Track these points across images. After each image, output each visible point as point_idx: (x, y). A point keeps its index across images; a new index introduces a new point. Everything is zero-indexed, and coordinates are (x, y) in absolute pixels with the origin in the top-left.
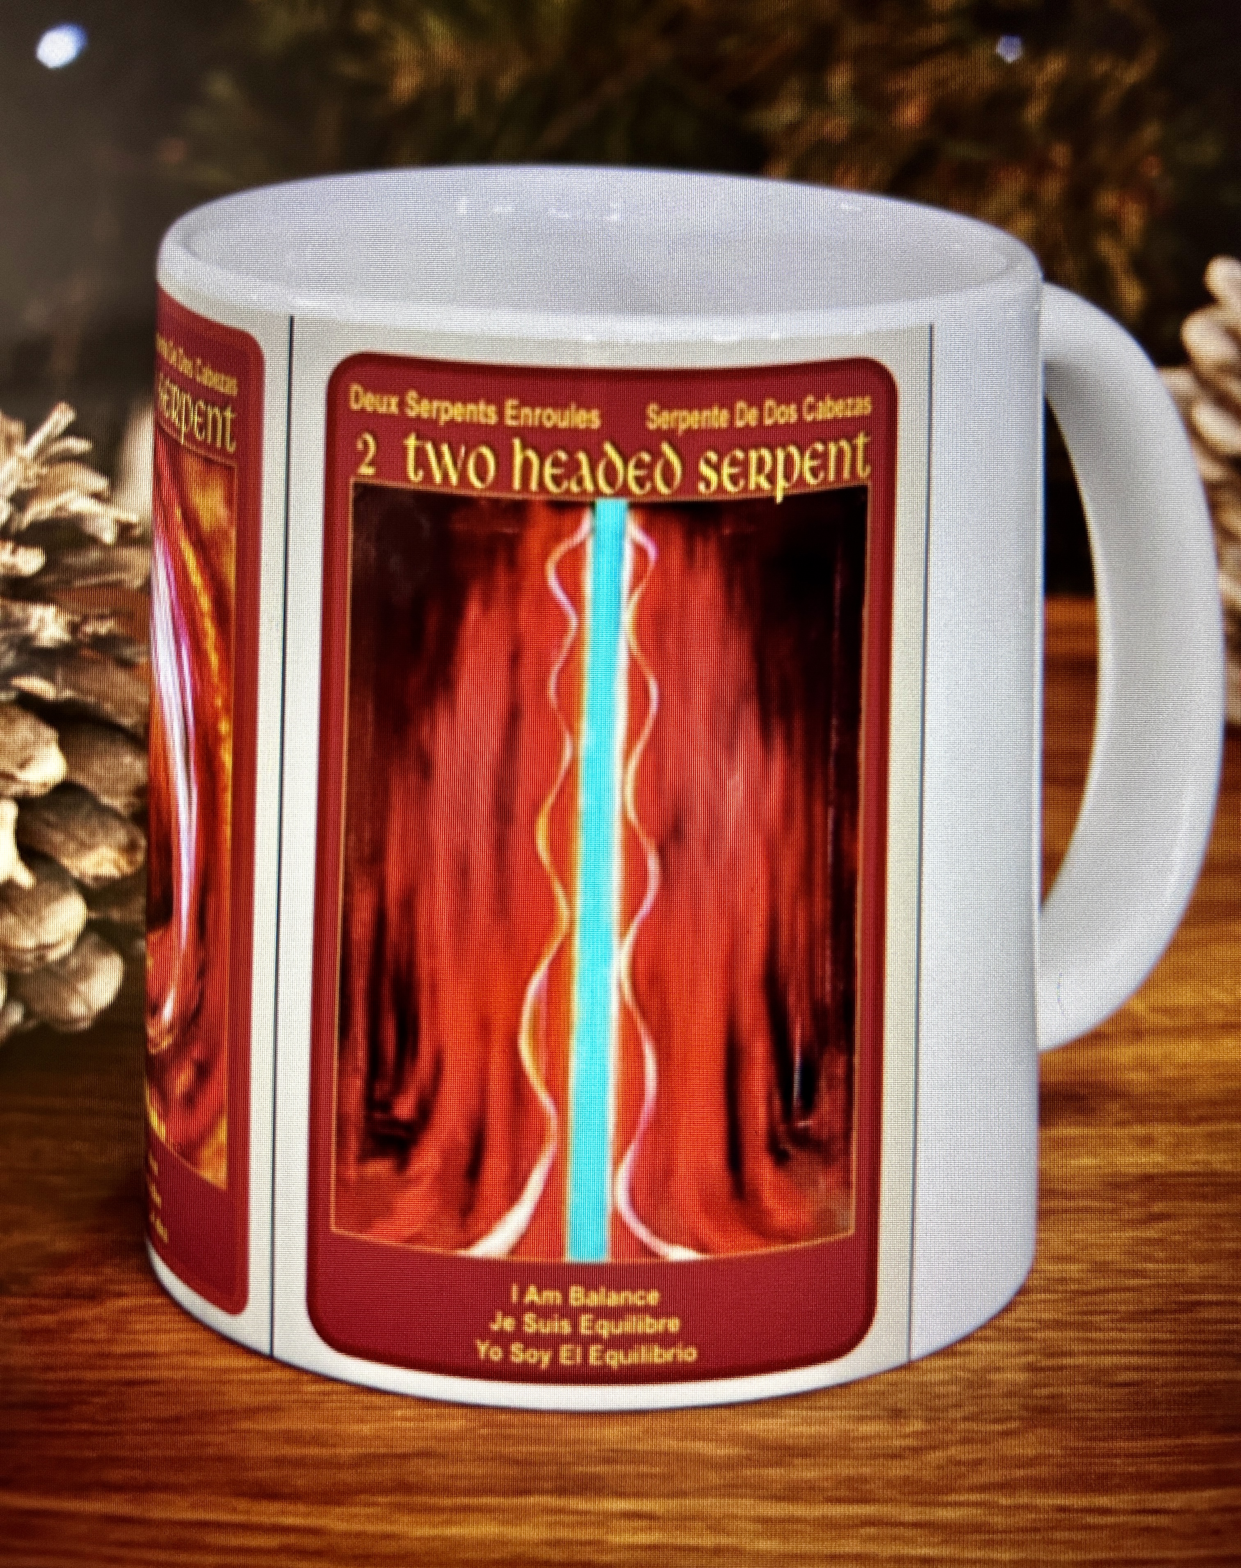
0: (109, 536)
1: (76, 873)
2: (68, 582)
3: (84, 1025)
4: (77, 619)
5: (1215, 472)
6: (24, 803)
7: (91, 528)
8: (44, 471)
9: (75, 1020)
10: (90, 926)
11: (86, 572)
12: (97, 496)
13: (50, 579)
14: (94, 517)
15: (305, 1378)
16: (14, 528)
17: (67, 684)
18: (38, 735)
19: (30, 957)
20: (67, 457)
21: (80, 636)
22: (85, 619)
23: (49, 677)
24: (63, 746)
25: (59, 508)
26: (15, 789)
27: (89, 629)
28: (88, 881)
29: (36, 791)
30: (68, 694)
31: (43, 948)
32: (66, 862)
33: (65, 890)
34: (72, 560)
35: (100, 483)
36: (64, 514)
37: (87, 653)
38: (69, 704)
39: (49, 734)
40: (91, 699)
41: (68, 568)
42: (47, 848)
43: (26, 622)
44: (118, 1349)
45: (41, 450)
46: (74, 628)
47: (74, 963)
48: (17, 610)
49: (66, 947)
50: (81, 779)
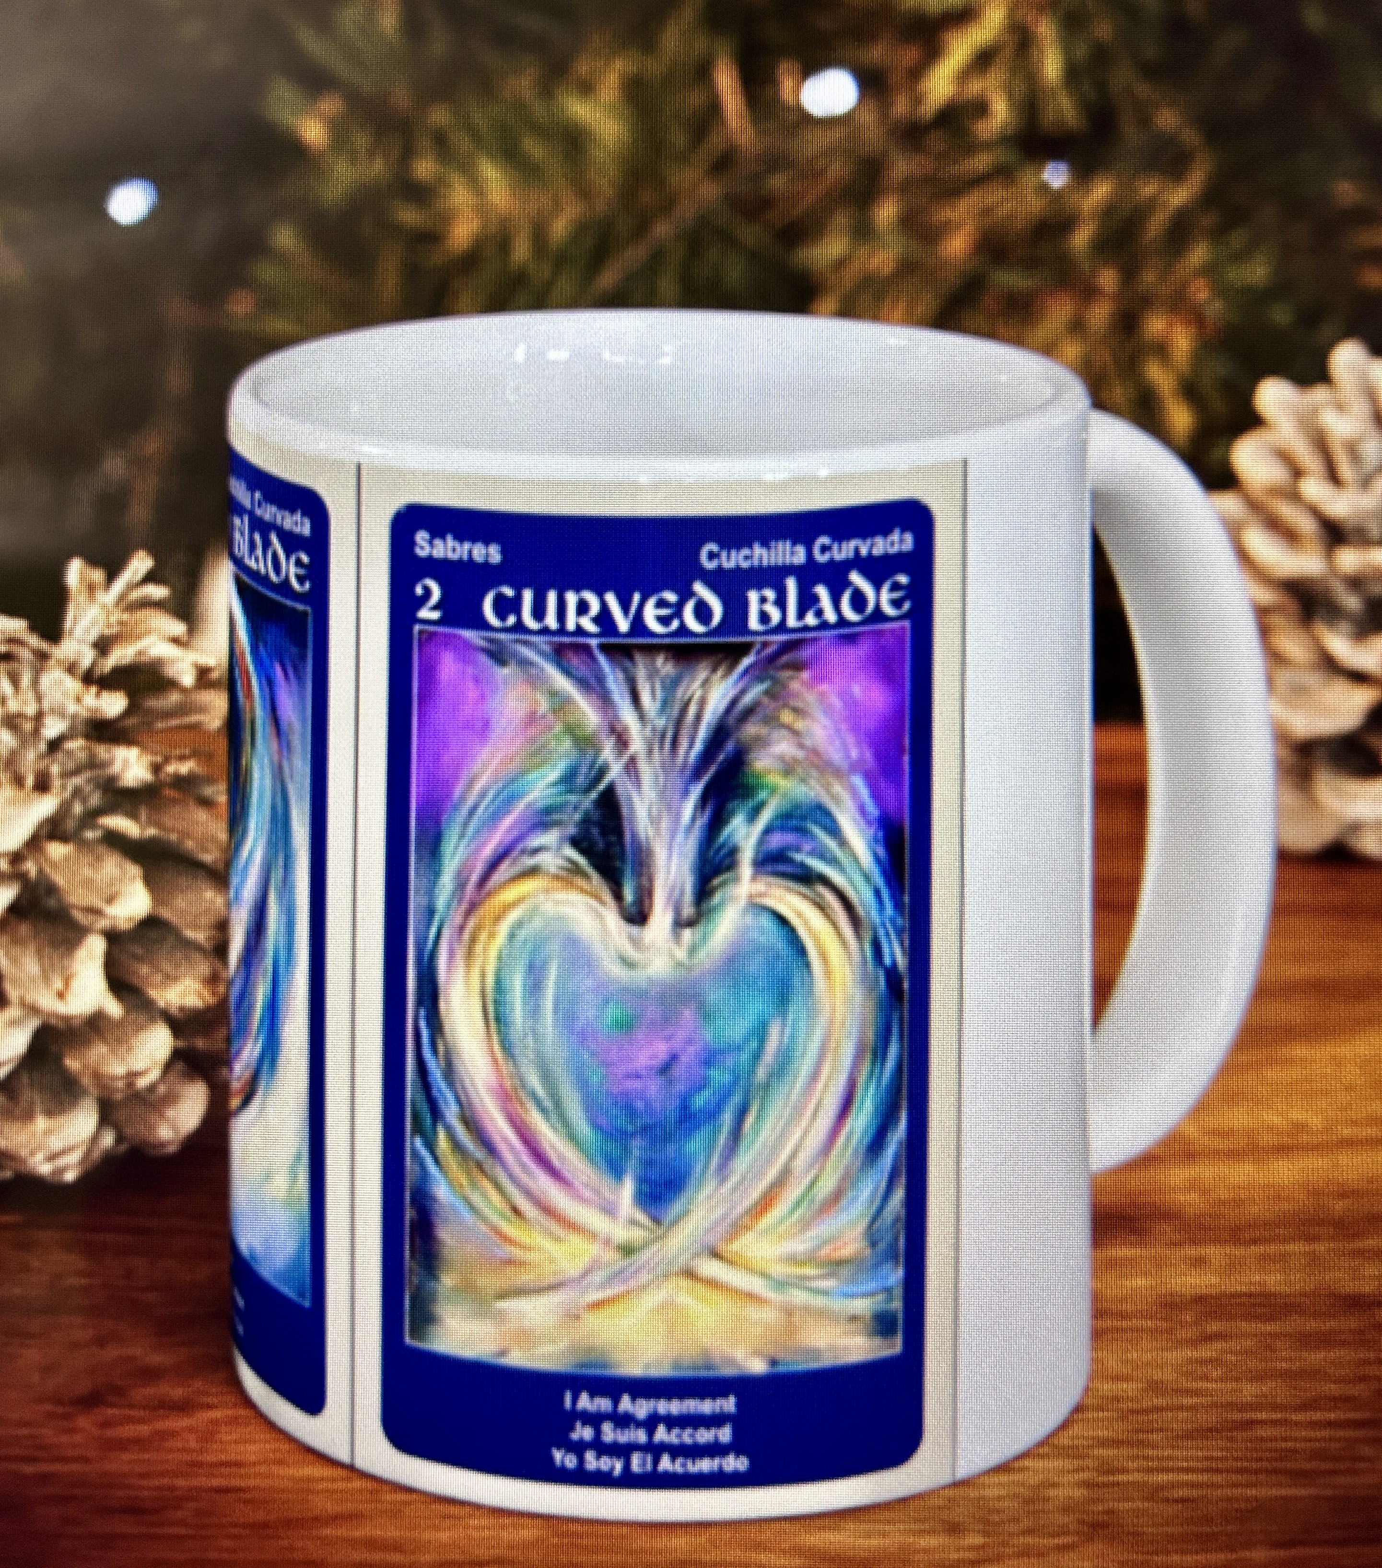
0: (188, 679)
1: (162, 1004)
2: (150, 724)
3: (172, 1149)
4: (159, 759)
5: (1266, 596)
6: (113, 937)
7: (170, 672)
8: (125, 616)
9: (162, 1145)
10: (177, 1055)
11: (168, 714)
12: (176, 641)
13: (131, 721)
14: (173, 661)
15: (385, 1488)
16: (98, 672)
17: (150, 822)
18: (124, 872)
19: (120, 1084)
20: (146, 604)
21: (162, 776)
22: (167, 760)
23: (133, 815)
24: (149, 881)
25: (140, 653)
26: (103, 924)
27: (171, 769)
28: (174, 1011)
29: (124, 925)
30: (151, 832)
31: (132, 1076)
32: (153, 993)
33: (152, 1020)
34: (155, 703)
35: (178, 628)
36: (143, 658)
37: (168, 792)
38: (153, 842)
39: (134, 870)
40: (173, 837)
41: (150, 712)
42: (135, 981)
43: (109, 763)
44: (209, 1458)
45: (122, 597)
46: (156, 769)
47: (162, 1089)
48: (102, 751)
49: (154, 1074)
50: (166, 913)
